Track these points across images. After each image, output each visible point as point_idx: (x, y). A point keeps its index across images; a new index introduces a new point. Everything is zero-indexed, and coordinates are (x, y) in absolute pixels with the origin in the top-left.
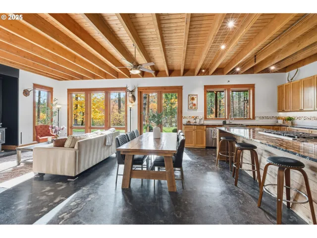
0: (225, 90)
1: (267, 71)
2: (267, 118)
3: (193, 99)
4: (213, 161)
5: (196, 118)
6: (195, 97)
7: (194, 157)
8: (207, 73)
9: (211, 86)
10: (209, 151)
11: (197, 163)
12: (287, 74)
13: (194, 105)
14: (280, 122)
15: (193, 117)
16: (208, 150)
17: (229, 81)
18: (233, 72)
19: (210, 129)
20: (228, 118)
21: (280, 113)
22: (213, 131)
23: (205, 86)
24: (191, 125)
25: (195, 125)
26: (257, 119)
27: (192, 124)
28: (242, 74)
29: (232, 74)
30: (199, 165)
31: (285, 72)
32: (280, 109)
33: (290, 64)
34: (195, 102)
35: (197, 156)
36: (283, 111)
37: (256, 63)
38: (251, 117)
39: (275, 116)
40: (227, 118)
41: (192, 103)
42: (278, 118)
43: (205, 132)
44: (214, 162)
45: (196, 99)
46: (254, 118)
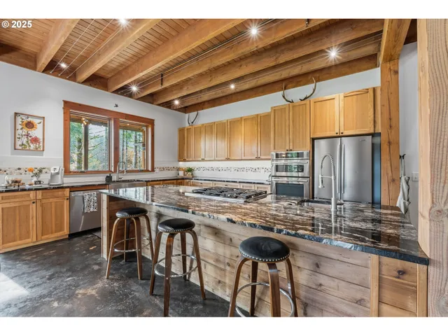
0: (110, 119)
1: (168, 105)
2: (168, 169)
3: (30, 125)
4: (96, 267)
5: (41, 171)
6: (36, 121)
7: (35, 279)
8: (71, 74)
9: (80, 105)
10: (79, 243)
11: (50, 295)
12: (187, 115)
13: (35, 140)
14: (181, 174)
15: (31, 170)
16: (76, 239)
17: (117, 106)
18: (124, 91)
19: (80, 194)
20: (115, 171)
21: (181, 163)
22: (87, 198)
23: (66, 103)
24: (24, 190)
25: (36, 189)
26: (157, 170)
27: (27, 187)
28: (138, 99)
29: (122, 94)
30: (59, 299)
31: (185, 113)
32: (182, 158)
33: (193, 103)
34: (36, 133)
35: (47, 269)
36: (185, 161)
37: (163, 87)
38: (150, 169)
39: (175, 166)
40: (113, 170)
41: (27, 135)
42: (178, 169)
43: (66, 203)
44: (99, 271)
45: (40, 127)
46: (153, 170)
